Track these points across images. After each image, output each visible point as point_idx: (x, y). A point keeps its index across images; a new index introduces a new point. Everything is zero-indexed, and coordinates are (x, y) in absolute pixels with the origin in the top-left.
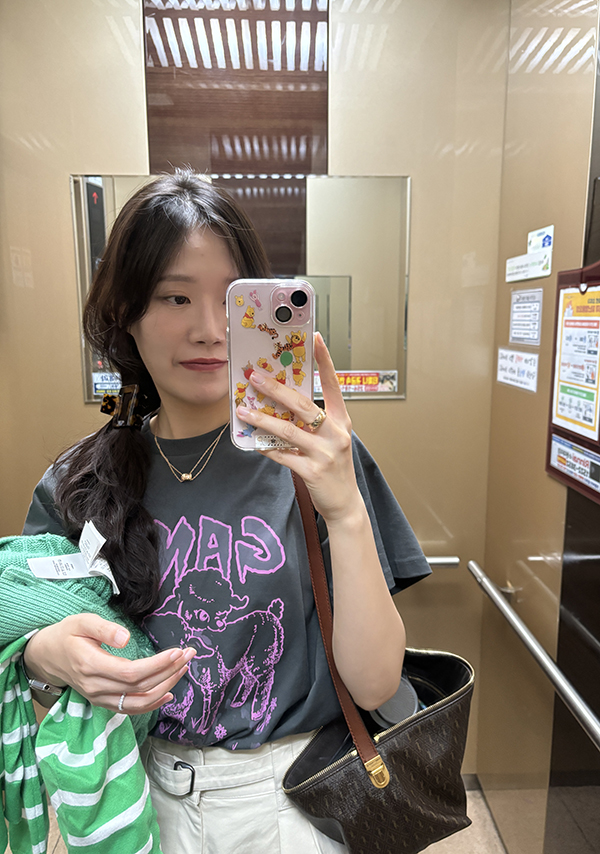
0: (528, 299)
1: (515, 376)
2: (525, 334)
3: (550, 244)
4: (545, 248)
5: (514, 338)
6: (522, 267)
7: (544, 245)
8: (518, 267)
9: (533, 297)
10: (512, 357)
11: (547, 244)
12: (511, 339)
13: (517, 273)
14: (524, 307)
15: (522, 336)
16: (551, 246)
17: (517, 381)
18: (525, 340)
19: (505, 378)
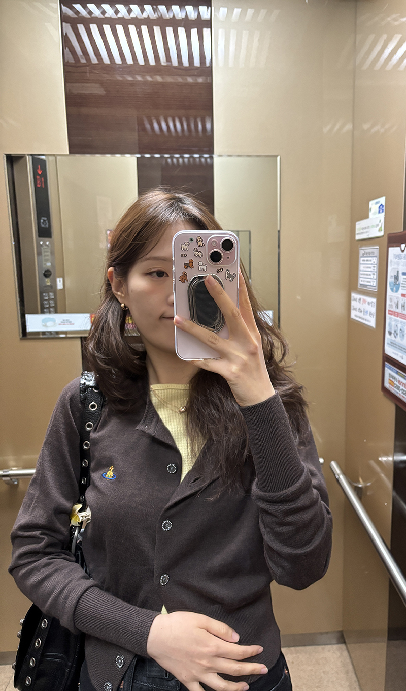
0: (369, 255)
1: (361, 315)
2: (368, 282)
3: (383, 211)
4: (380, 214)
5: (361, 284)
6: (365, 228)
7: (379, 212)
8: (363, 229)
9: (373, 253)
10: (360, 299)
11: (381, 211)
12: (359, 285)
13: (362, 233)
14: (367, 260)
15: (366, 283)
16: (384, 214)
17: (363, 319)
18: (368, 287)
19: (355, 316)
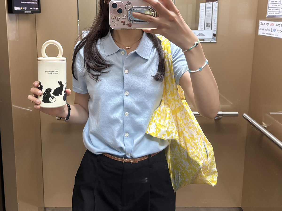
1: (270, 32)
2: (276, 13)
5: (269, 16)
10: (268, 24)
17: (271, 34)
18: (276, 16)
19: (263, 33)
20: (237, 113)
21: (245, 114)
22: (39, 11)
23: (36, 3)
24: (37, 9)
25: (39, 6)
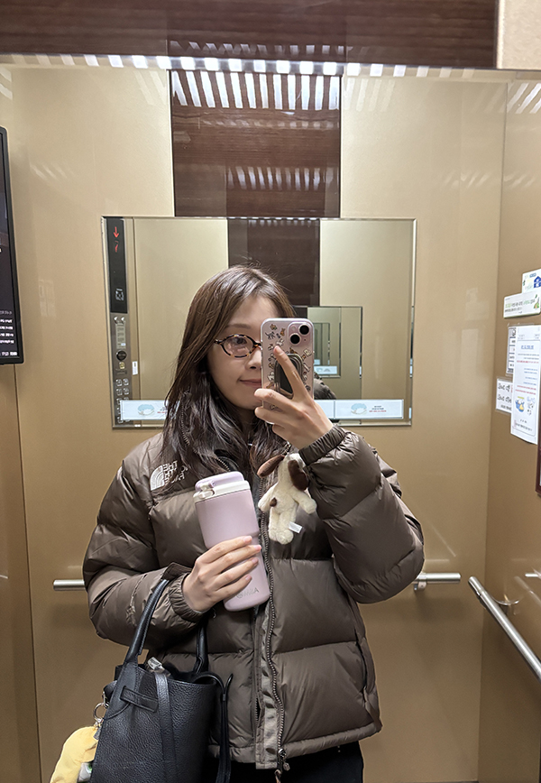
6: (517, 304)
8: (513, 305)
12: (507, 370)
13: (517, 309)
19: (502, 406)
20: (457, 576)
21: (472, 578)
22: (19, 359)
23: (12, 342)
24: (15, 354)
25: (18, 346)
